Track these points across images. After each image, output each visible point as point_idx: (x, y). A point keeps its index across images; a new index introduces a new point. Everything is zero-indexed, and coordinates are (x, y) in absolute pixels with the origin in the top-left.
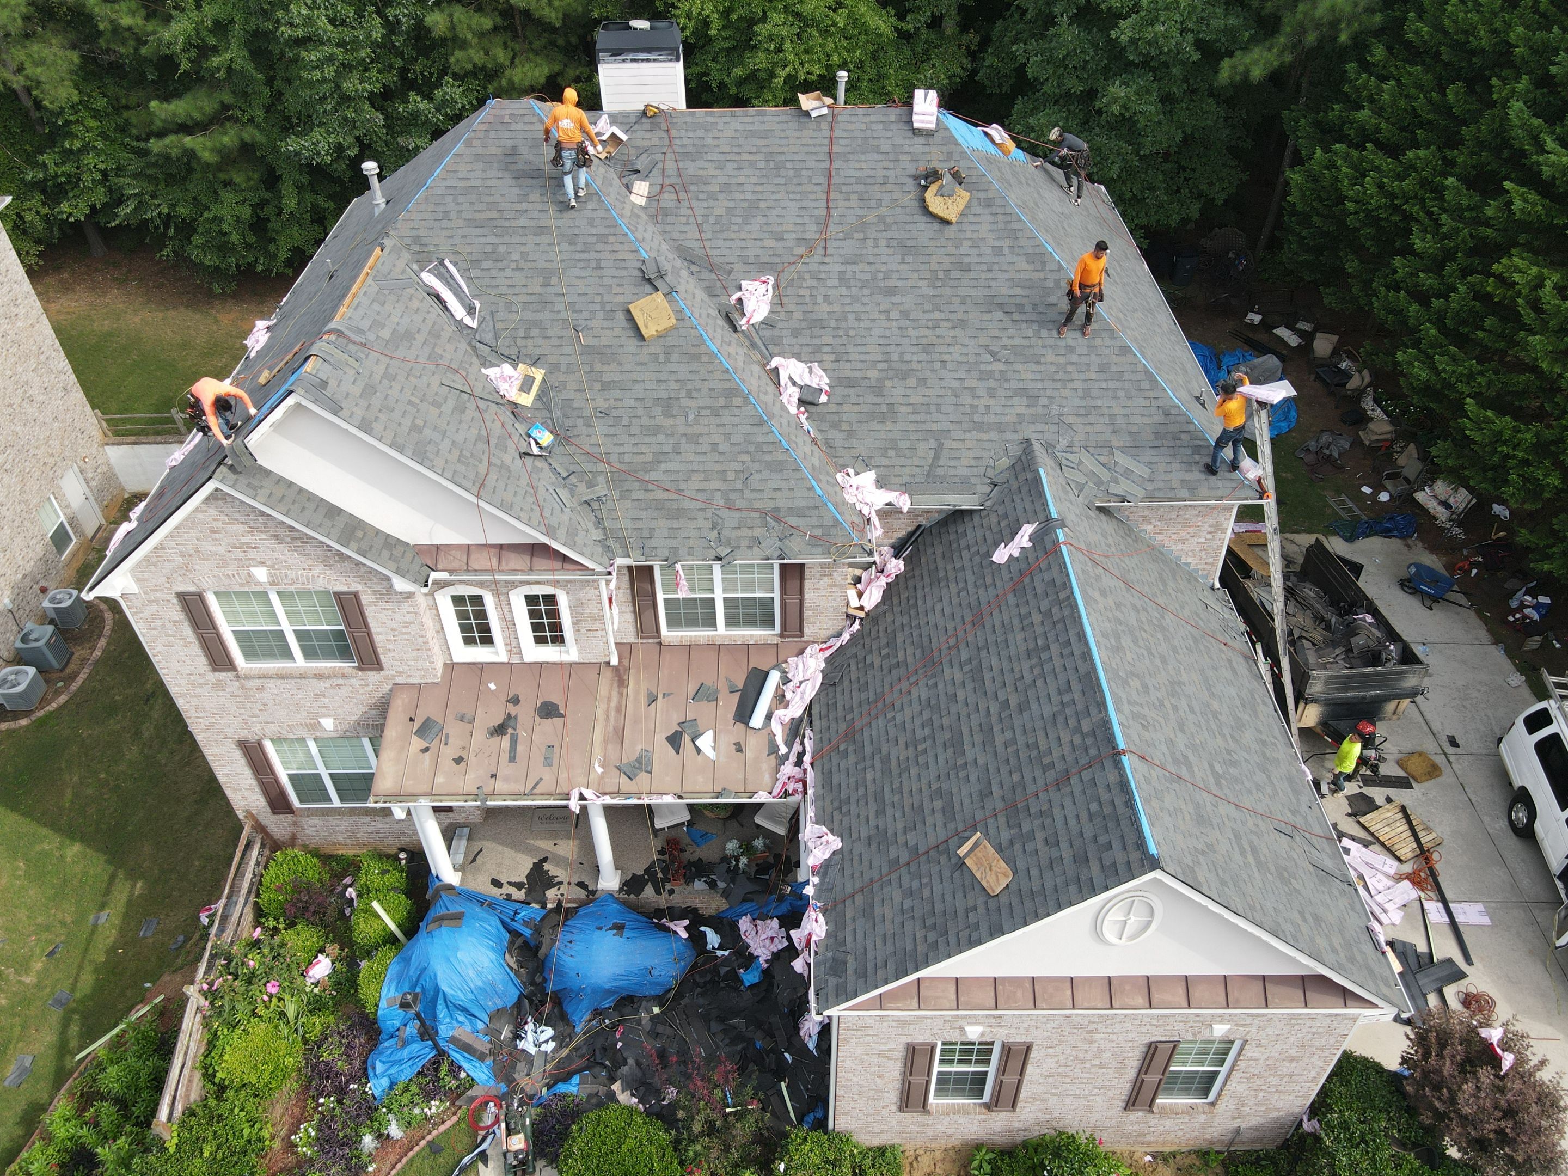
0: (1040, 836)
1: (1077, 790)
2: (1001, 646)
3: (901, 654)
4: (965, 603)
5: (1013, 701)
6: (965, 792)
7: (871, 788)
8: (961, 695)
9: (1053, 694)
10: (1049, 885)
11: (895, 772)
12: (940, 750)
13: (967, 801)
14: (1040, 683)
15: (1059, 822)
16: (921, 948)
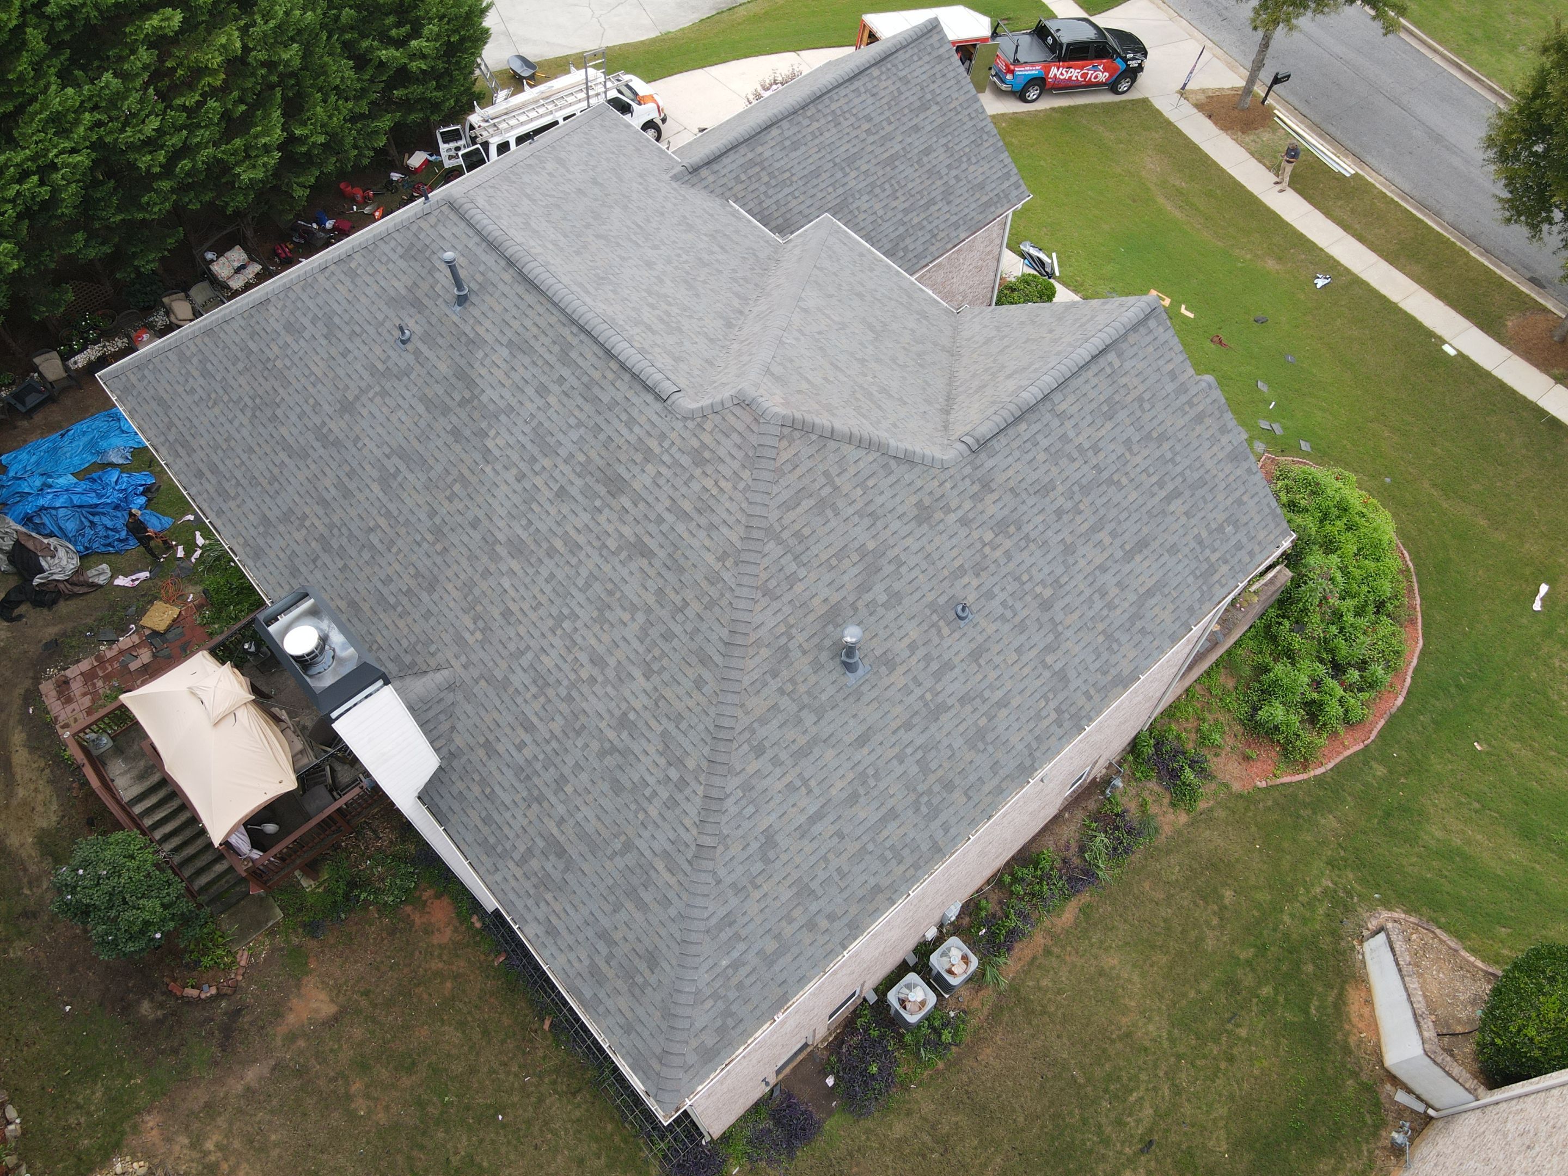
0: (932, 87)
1: (907, 70)
2: (833, 147)
4: (803, 189)
5: (866, 126)
6: (917, 143)
7: (923, 216)
8: (864, 168)
9: (861, 99)
11: (912, 200)
12: (897, 171)
13: (922, 140)
14: (854, 111)
15: (924, 77)
16: (991, 141)
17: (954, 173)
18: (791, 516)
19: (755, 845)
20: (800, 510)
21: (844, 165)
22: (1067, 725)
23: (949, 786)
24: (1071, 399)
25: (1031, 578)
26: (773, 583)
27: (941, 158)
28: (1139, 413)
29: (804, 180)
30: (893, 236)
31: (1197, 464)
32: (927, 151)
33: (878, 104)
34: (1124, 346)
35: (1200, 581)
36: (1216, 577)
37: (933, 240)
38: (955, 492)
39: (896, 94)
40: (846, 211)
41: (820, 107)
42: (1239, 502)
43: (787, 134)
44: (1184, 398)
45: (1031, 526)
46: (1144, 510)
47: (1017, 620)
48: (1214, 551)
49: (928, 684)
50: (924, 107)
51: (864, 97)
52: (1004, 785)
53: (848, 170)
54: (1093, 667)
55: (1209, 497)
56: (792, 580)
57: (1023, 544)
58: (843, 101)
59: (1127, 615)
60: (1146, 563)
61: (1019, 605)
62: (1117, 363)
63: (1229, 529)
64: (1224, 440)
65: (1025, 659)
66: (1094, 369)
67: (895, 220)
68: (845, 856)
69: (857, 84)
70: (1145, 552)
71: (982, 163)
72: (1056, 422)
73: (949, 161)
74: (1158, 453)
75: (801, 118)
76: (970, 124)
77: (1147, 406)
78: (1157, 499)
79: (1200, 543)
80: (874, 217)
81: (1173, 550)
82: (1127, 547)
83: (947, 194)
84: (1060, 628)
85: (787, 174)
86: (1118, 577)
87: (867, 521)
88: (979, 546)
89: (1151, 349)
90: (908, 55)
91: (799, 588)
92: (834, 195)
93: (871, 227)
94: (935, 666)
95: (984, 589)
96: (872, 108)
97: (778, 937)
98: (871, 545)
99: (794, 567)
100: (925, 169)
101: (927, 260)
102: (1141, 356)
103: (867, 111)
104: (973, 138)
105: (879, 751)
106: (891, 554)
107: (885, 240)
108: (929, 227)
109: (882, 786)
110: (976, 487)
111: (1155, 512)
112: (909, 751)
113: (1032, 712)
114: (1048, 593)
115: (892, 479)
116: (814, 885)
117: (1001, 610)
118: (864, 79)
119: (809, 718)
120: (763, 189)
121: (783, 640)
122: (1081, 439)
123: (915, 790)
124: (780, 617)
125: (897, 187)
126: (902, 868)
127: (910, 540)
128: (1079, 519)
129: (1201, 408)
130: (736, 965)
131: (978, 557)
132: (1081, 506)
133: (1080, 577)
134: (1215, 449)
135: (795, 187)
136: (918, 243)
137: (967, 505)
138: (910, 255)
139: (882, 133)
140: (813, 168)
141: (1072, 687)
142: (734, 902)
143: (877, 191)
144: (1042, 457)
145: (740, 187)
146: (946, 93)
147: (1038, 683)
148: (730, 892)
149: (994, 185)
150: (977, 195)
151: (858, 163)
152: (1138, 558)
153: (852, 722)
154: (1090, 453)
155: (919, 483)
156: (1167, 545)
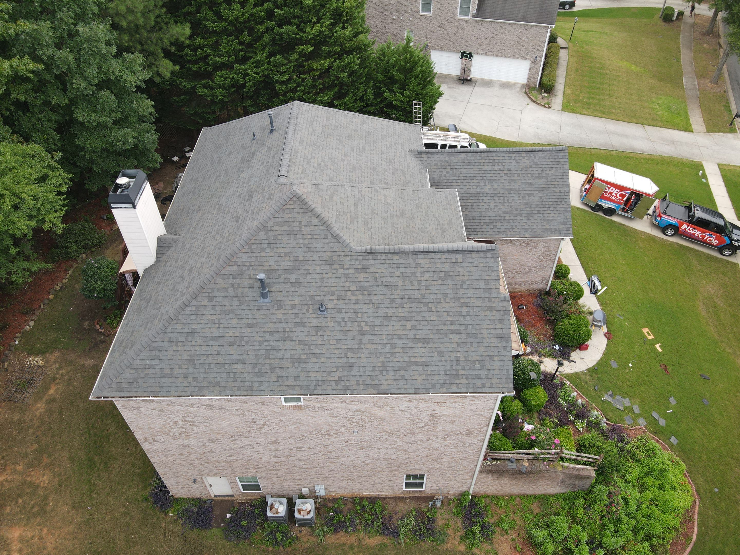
0: (548, 172)
1: (540, 160)
2: (486, 172)
3: (468, 204)
4: (462, 181)
5: (506, 172)
6: (527, 189)
7: (512, 218)
8: (495, 187)
9: (510, 161)
10: (562, 171)
11: (510, 209)
12: (510, 195)
13: (530, 189)
14: (504, 164)
15: (547, 166)
16: (565, 206)
17: (538, 209)
18: (277, 228)
19: (186, 331)
20: (282, 228)
21: (486, 181)
22: (340, 387)
23: (273, 369)
24: (427, 261)
25: (362, 317)
26: (254, 246)
27: (535, 200)
28: (459, 287)
29: (465, 178)
30: (492, 218)
31: (477, 327)
32: (530, 195)
33: (517, 166)
34: (468, 256)
35: (447, 377)
36: (457, 381)
37: (511, 230)
38: (349, 263)
39: (528, 166)
40: (477, 198)
41: (489, 155)
42: (491, 358)
43: (468, 158)
44: (487, 295)
45: (376, 297)
46: (436, 327)
47: (345, 329)
48: (463, 369)
49: (291, 325)
50: (539, 177)
51: (512, 161)
52: (296, 388)
53: (487, 184)
54: (367, 373)
55: (475, 345)
56: (263, 250)
57: (367, 301)
58: (501, 158)
59: (399, 364)
60: (423, 350)
61: (349, 324)
62: (460, 260)
63: (478, 366)
64: (499, 326)
65: (338, 346)
66: (446, 256)
67: (497, 213)
68: (215, 361)
69: (512, 155)
70: (425, 345)
71: (555, 212)
72: (414, 265)
73: (538, 203)
74: (459, 309)
75: (478, 156)
76: (559, 194)
77: (465, 286)
78: (446, 327)
79: (458, 361)
80: (488, 207)
81: (441, 354)
82: (418, 337)
83: (529, 216)
84: (363, 346)
85: (459, 173)
86: (404, 346)
87: (305, 249)
88: (346, 289)
89: (482, 265)
90: (544, 155)
91: (263, 254)
92: (475, 190)
93: (484, 210)
94: (297, 320)
95: (338, 307)
96: (513, 167)
97: (172, 369)
98: (301, 259)
99: (266, 246)
100: (525, 201)
101: (503, 236)
102: (475, 264)
103: (511, 167)
104: (556, 200)
105: (254, 334)
106: (307, 267)
107: (487, 218)
108: (512, 224)
109: (247, 348)
110: (360, 267)
111: (442, 332)
112: (266, 343)
113: (328, 370)
114: (366, 328)
115: (326, 241)
116: (197, 362)
117: (340, 320)
118: (517, 154)
119: (236, 302)
120: (445, 172)
121: (245, 268)
122: (422, 279)
123: (258, 359)
124: (249, 259)
125: (506, 201)
126: (233, 384)
127: (318, 267)
128: (400, 310)
129: (494, 304)
130: (151, 366)
131: (343, 293)
132: (405, 305)
133: (386, 333)
134: (491, 327)
135: (459, 178)
136: (503, 227)
137: (352, 271)
138: (496, 230)
139: (512, 178)
140: (472, 175)
141: (353, 373)
142: (166, 344)
143: (496, 198)
144: (398, 274)
145: (436, 167)
146: (554, 177)
147: (338, 360)
148: (167, 339)
149: (556, 224)
150: (545, 223)
151: (494, 183)
152: (420, 345)
153: (251, 316)
154: (423, 287)
155: (336, 249)
156: (439, 350)
